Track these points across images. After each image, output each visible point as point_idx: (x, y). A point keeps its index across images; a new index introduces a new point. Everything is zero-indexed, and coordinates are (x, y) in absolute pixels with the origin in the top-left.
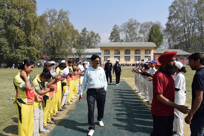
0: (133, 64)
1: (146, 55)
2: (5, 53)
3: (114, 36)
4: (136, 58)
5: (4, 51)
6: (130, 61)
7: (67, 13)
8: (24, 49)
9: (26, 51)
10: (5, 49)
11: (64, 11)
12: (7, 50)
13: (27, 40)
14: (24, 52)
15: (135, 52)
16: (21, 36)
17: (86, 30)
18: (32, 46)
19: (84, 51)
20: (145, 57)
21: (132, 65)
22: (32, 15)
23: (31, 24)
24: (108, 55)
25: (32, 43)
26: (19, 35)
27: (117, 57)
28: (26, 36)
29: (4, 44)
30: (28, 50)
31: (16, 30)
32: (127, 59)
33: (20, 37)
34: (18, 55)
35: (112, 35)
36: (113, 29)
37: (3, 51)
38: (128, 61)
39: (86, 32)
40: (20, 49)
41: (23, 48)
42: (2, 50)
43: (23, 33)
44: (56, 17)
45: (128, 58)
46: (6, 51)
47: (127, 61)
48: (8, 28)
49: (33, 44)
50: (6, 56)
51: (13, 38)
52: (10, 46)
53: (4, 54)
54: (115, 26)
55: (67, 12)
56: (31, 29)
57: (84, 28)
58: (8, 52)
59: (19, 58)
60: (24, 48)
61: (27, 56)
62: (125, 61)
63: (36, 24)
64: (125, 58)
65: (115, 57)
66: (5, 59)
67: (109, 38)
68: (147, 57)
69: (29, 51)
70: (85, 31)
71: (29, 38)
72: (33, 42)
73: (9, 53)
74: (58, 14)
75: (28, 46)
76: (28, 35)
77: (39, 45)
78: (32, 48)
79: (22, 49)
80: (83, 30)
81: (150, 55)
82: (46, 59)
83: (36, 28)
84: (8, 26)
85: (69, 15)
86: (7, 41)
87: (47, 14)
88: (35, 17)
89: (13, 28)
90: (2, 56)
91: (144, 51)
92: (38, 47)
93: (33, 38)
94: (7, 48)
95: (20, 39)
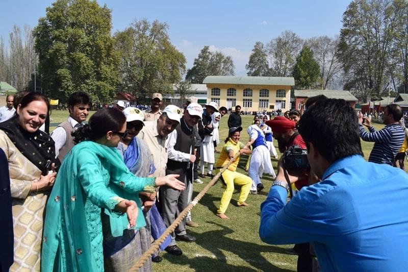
0: (254, 112)
1: (279, 99)
2: (67, 89)
3: (256, 63)
5: (66, 87)
6: (251, 106)
7: (165, 27)
8: (92, 85)
9: (94, 88)
10: (67, 84)
11: (160, 22)
12: (70, 85)
13: (95, 71)
14: (91, 89)
16: (87, 66)
17: (209, 50)
18: (104, 81)
20: (277, 101)
21: (252, 113)
23: (102, 49)
24: (218, 97)
26: (85, 65)
27: (231, 100)
28: (95, 66)
29: (65, 77)
30: (97, 85)
31: (82, 58)
32: (246, 104)
33: (86, 68)
36: (253, 50)
37: (64, 87)
38: (248, 106)
39: (208, 54)
40: (87, 84)
41: (90, 83)
42: (63, 85)
43: (91, 62)
44: (148, 33)
45: (249, 103)
46: (68, 87)
47: (246, 106)
48: (71, 55)
49: (104, 77)
50: (68, 93)
52: (73, 80)
53: (65, 90)
54: (258, 44)
55: (165, 25)
58: (70, 88)
60: (92, 82)
61: (95, 94)
62: (244, 106)
63: (109, 48)
64: (244, 102)
65: (228, 100)
66: (66, 97)
67: (247, 65)
68: (280, 101)
69: (98, 88)
70: (207, 52)
71: (99, 69)
72: (105, 75)
73: (73, 89)
74: (151, 27)
75: (98, 81)
76: (98, 65)
78: (102, 83)
79: (89, 85)
80: (202, 50)
81: (284, 99)
82: (129, 99)
83: (110, 55)
84: (71, 53)
85: (167, 29)
86: (70, 73)
87: (134, 28)
88: (108, 39)
89: (77, 56)
90: (64, 93)
91: (275, 93)
92: (112, 81)
93: (105, 69)
94: (70, 83)
95: (86, 71)
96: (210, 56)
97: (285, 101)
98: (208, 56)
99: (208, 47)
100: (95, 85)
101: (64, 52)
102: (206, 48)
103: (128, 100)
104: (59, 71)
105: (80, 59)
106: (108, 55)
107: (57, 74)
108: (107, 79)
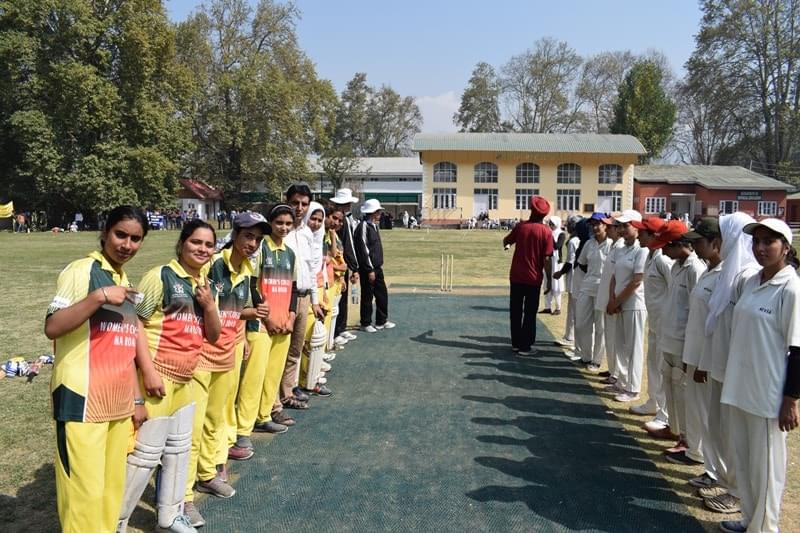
1: (605, 187)
2: (42, 169)
3: (477, 106)
4: (562, 196)
5: (38, 163)
7: (290, 14)
8: (115, 156)
9: (125, 164)
10: (40, 156)
12: (50, 158)
13: (125, 119)
14: (114, 169)
15: (559, 174)
16: (102, 101)
17: (366, 83)
18: (149, 145)
19: (354, 167)
20: (601, 193)
22: (146, 17)
23: (144, 55)
24: (451, 185)
25: (148, 132)
26: (95, 98)
27: (485, 191)
28: (124, 104)
29: (37, 134)
30: (130, 159)
31: (85, 78)
32: (524, 203)
33: (100, 107)
34: (90, 180)
35: (466, 106)
36: (470, 81)
37: (33, 163)
39: (363, 91)
40: (100, 154)
41: (111, 152)
42: (31, 156)
43: (113, 89)
44: (246, 29)
46: (44, 162)
47: (524, 207)
48: (52, 70)
49: (151, 136)
50: (46, 181)
51: (72, 110)
52: (61, 141)
53: (36, 173)
54: (482, 66)
55: (290, 10)
56: (144, 77)
57: (357, 75)
58: (51, 167)
59: (94, 189)
60: (116, 150)
61: (125, 183)
62: (518, 208)
63: (161, 53)
64: (518, 198)
65: (477, 192)
66: (40, 194)
67: (456, 114)
68: (609, 193)
69: (135, 164)
70: (361, 87)
71: (135, 111)
72: (152, 128)
73: (58, 170)
74: (252, 16)
75: (133, 145)
76: (130, 98)
77: (174, 140)
78: (147, 150)
79: (107, 156)
80: (351, 83)
81: (617, 187)
82: (202, 196)
83: (164, 72)
84: (52, 64)
85: (295, 20)
86: (50, 123)
87: (209, 16)
88: (158, 29)
89: (72, 71)
90: (31, 180)
91: (596, 172)
92: (171, 147)
93: (152, 112)
94: (50, 152)
95: (97, 117)
96: (368, 98)
97: (619, 193)
98: (364, 95)
99: (364, 75)
100: (126, 158)
101: (29, 62)
102: (360, 78)
103: (200, 198)
104: (16, 118)
105: (81, 80)
106: (158, 75)
107: (9, 127)
108: (156, 141)
